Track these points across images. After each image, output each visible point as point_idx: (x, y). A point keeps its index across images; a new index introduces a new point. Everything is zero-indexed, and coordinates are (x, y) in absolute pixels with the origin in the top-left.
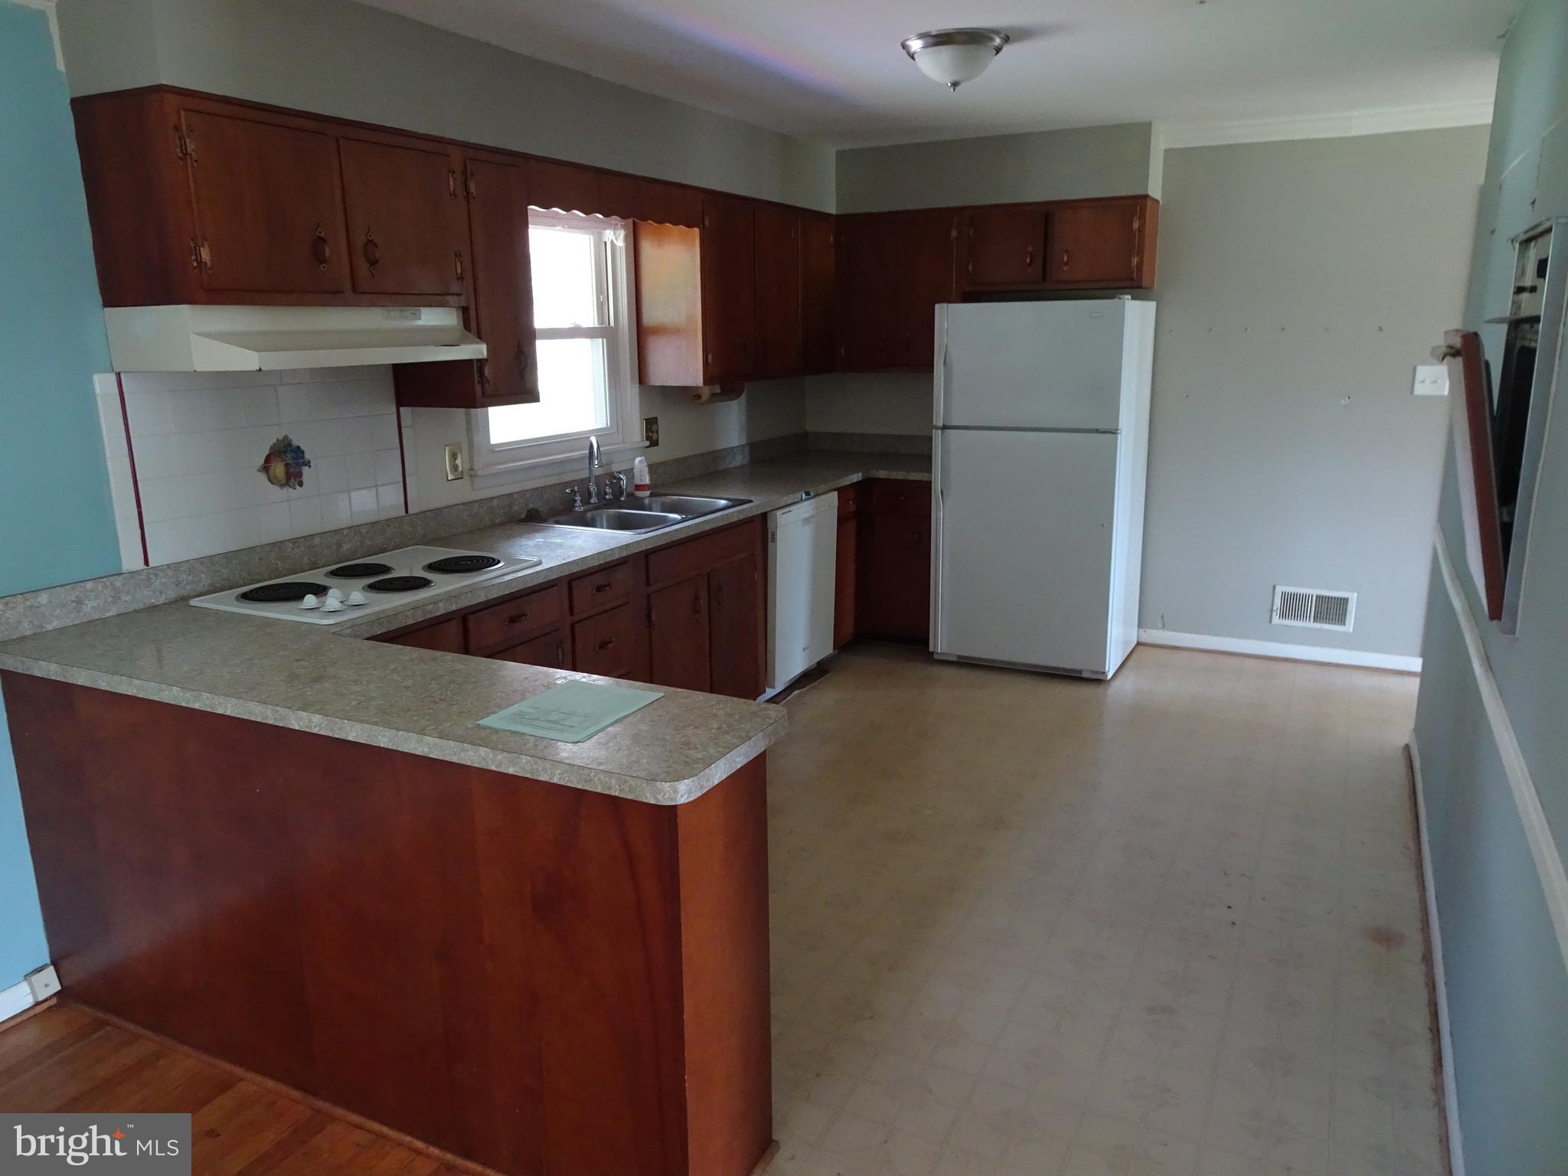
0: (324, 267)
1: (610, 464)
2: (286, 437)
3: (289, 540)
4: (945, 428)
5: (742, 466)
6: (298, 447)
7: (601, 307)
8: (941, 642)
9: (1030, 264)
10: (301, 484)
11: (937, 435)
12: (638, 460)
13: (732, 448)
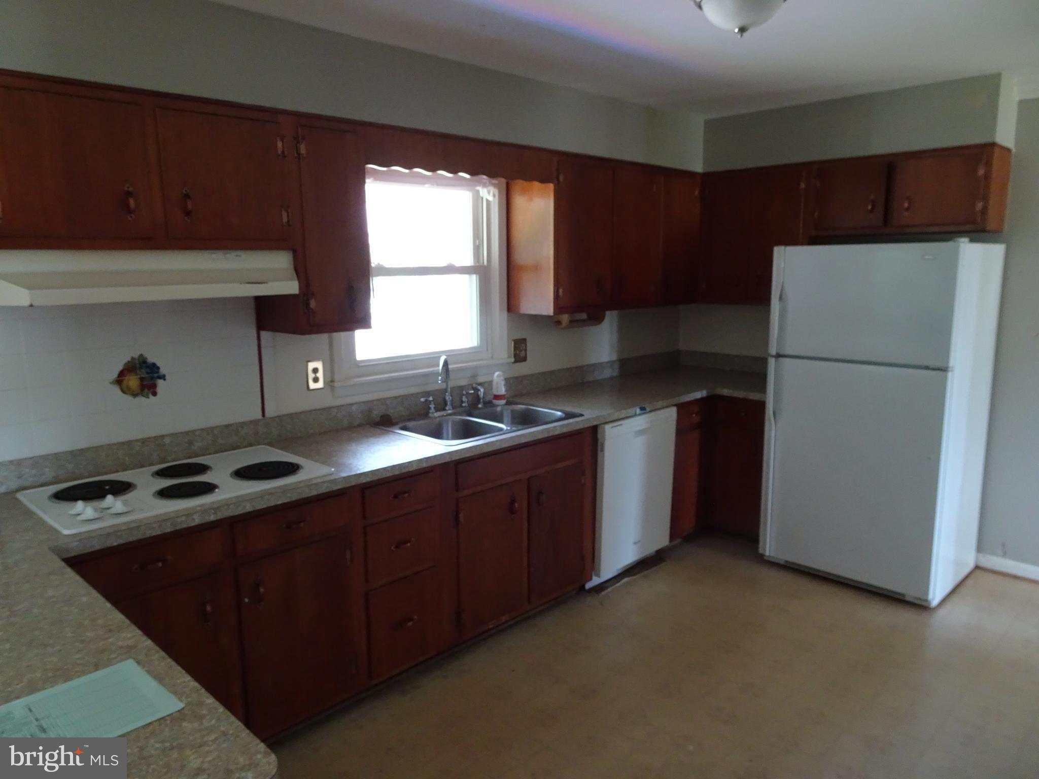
0: (131, 217)
1: (476, 376)
2: (141, 355)
3: (137, 441)
4: (779, 356)
5: (612, 378)
6: (154, 364)
7: (477, 249)
8: (770, 546)
9: (872, 211)
10: (155, 394)
11: (772, 362)
12: (497, 374)
13: (601, 363)
